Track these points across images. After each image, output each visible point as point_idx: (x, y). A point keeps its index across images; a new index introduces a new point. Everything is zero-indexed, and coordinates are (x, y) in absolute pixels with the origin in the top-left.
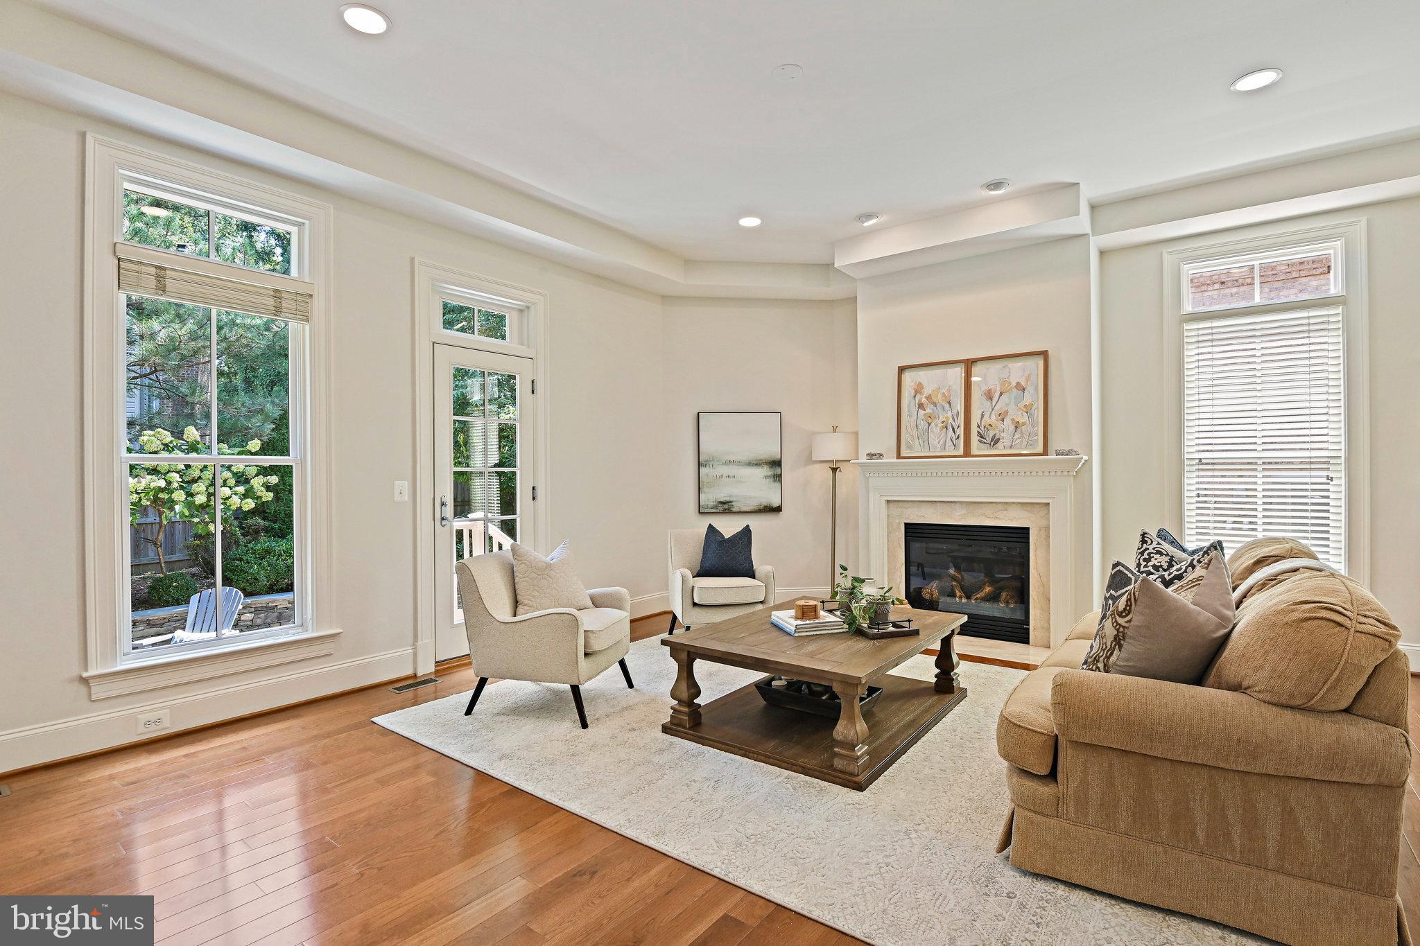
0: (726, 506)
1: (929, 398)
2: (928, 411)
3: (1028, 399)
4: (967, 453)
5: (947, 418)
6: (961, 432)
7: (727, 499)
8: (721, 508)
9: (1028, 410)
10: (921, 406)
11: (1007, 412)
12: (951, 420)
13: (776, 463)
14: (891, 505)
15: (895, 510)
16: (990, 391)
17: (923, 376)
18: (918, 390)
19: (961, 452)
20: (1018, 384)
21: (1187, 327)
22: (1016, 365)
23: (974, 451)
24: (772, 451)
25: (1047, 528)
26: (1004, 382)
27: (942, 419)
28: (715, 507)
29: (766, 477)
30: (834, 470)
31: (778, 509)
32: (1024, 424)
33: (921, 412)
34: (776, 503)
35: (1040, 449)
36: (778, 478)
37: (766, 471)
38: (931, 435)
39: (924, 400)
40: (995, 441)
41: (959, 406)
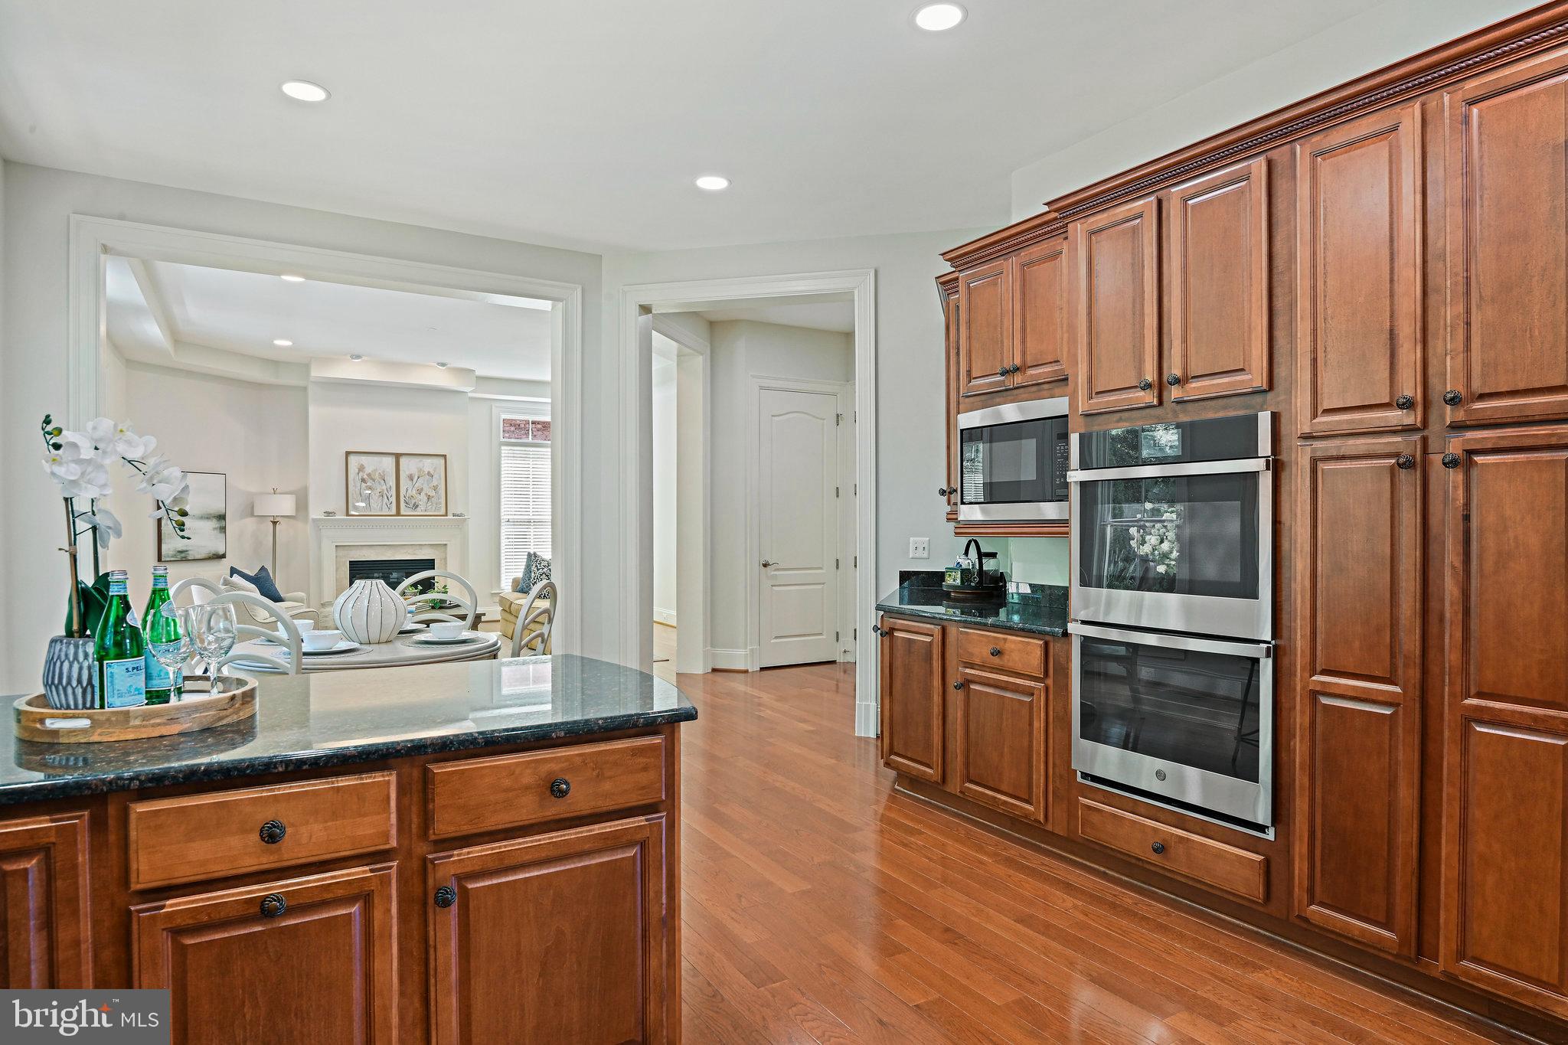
0: (183, 555)
1: (369, 475)
2: (368, 484)
3: (435, 483)
4: (398, 514)
5: (383, 490)
6: (393, 499)
7: (185, 549)
8: (179, 557)
9: (435, 488)
10: (363, 480)
11: (422, 489)
12: (386, 491)
13: (222, 517)
14: (339, 548)
15: (341, 553)
16: (411, 475)
17: (364, 459)
18: (361, 468)
19: (394, 511)
20: (429, 473)
21: (503, 448)
22: (428, 461)
23: (402, 512)
24: (218, 507)
25: (446, 559)
26: (420, 470)
27: (379, 490)
28: (175, 556)
29: (215, 529)
30: (275, 523)
31: (223, 556)
32: (433, 497)
33: (364, 485)
34: (221, 552)
35: (443, 512)
36: (223, 529)
37: (214, 524)
38: (371, 501)
39: (365, 477)
40: (416, 506)
41: (392, 483)
